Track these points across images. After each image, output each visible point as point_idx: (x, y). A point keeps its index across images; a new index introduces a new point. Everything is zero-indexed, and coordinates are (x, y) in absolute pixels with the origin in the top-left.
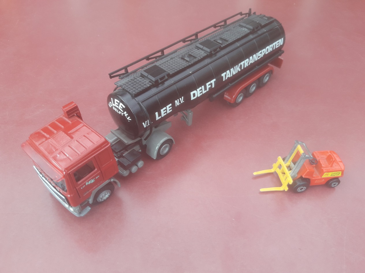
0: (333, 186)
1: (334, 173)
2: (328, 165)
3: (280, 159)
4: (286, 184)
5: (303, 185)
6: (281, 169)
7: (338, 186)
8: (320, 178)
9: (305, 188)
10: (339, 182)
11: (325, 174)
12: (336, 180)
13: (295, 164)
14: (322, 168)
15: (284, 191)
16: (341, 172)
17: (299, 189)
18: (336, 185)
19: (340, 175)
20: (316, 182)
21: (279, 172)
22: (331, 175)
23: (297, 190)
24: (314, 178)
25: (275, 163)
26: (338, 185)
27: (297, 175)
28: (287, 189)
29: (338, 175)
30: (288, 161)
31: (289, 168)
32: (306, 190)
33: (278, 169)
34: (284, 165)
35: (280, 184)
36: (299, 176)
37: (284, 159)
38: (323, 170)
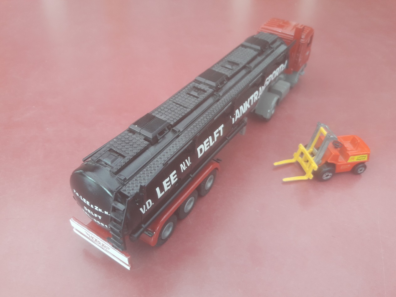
0: (360, 172)
1: (360, 157)
2: (353, 148)
3: (302, 147)
4: (311, 171)
5: (329, 171)
6: (304, 157)
7: (364, 172)
8: (346, 163)
9: (330, 174)
10: (365, 167)
11: (351, 157)
12: (362, 165)
13: (318, 149)
14: (347, 152)
15: (308, 180)
16: (366, 155)
17: (325, 175)
18: (362, 171)
19: (366, 159)
20: (342, 167)
21: (301, 161)
22: (357, 159)
23: (322, 176)
24: (340, 163)
25: (296, 151)
26: (365, 170)
27: (321, 161)
28: (311, 177)
29: (363, 159)
30: (310, 147)
31: (312, 154)
32: (332, 176)
33: (300, 158)
34: (307, 152)
35: (304, 173)
36: (324, 162)
37: (306, 147)
38: (348, 154)
